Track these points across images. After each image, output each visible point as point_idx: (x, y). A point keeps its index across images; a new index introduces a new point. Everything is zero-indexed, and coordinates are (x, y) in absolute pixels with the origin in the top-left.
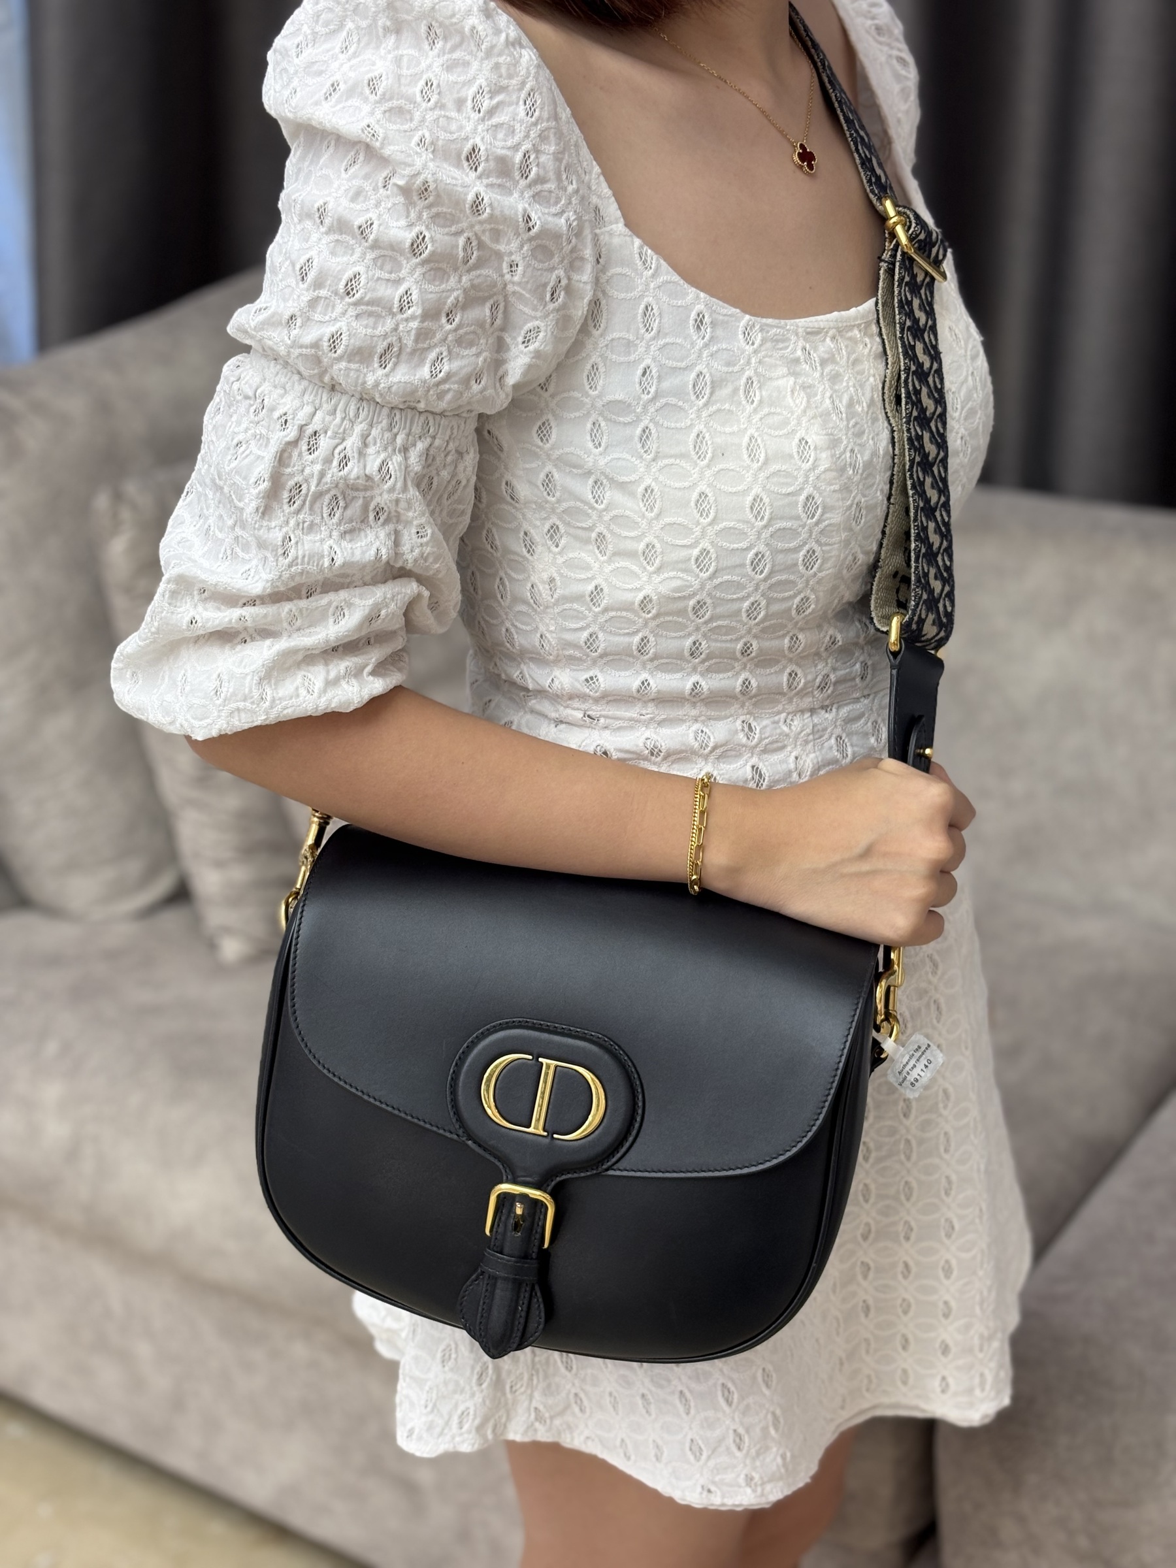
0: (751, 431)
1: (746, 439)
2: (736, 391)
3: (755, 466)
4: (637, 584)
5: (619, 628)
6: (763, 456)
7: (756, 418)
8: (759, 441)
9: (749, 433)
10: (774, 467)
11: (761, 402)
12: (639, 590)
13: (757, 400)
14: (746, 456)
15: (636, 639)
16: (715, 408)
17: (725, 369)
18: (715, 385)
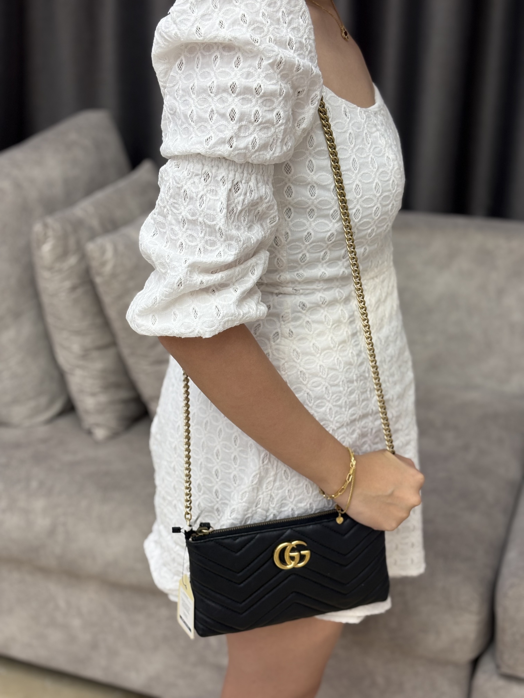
0: (371, 155)
1: (370, 159)
2: (363, 139)
3: (375, 170)
4: (328, 229)
5: (316, 250)
6: (376, 165)
7: (372, 149)
8: (374, 159)
9: (370, 156)
10: (381, 170)
11: (372, 143)
12: (328, 231)
13: (370, 142)
14: (371, 167)
15: (322, 253)
16: (357, 148)
17: (358, 131)
18: (356, 138)
